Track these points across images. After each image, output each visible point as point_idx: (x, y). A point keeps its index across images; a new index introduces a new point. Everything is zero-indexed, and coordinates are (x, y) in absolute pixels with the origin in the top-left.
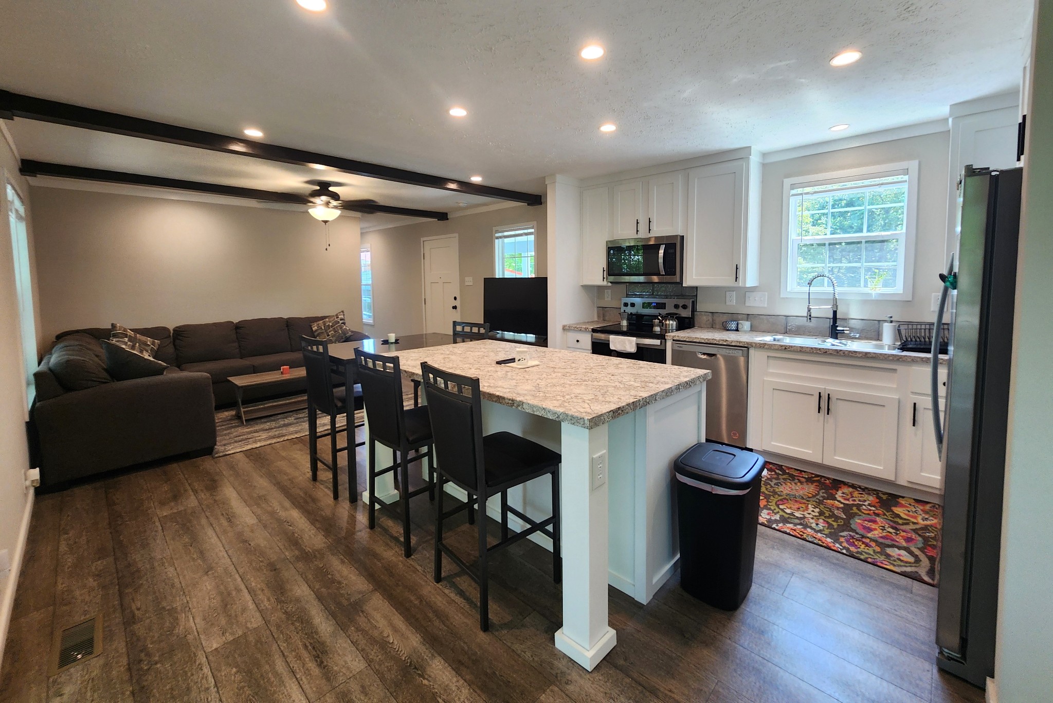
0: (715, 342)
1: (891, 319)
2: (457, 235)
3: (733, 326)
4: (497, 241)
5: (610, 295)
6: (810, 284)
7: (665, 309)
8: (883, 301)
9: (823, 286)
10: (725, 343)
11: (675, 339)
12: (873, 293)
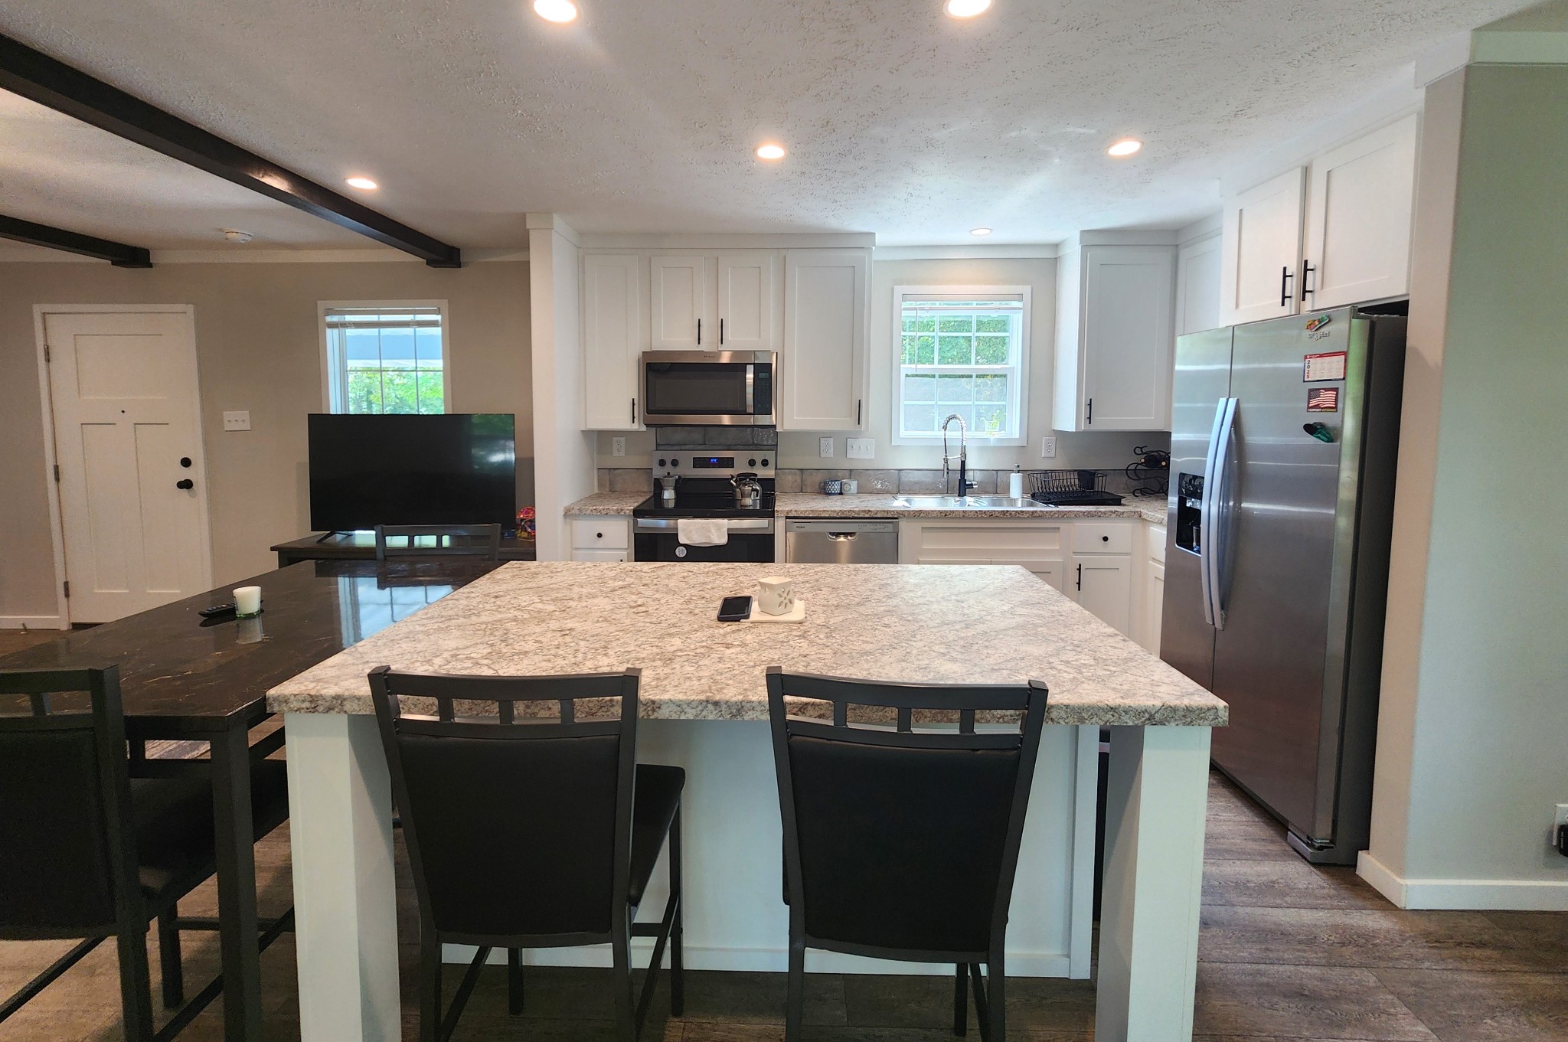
0: (853, 514)
1: (1019, 469)
2: (190, 308)
3: (836, 487)
4: (329, 331)
5: (623, 446)
6: (945, 428)
7: (733, 467)
8: (1002, 448)
9: (933, 430)
10: (867, 516)
11: (790, 515)
12: (992, 438)
